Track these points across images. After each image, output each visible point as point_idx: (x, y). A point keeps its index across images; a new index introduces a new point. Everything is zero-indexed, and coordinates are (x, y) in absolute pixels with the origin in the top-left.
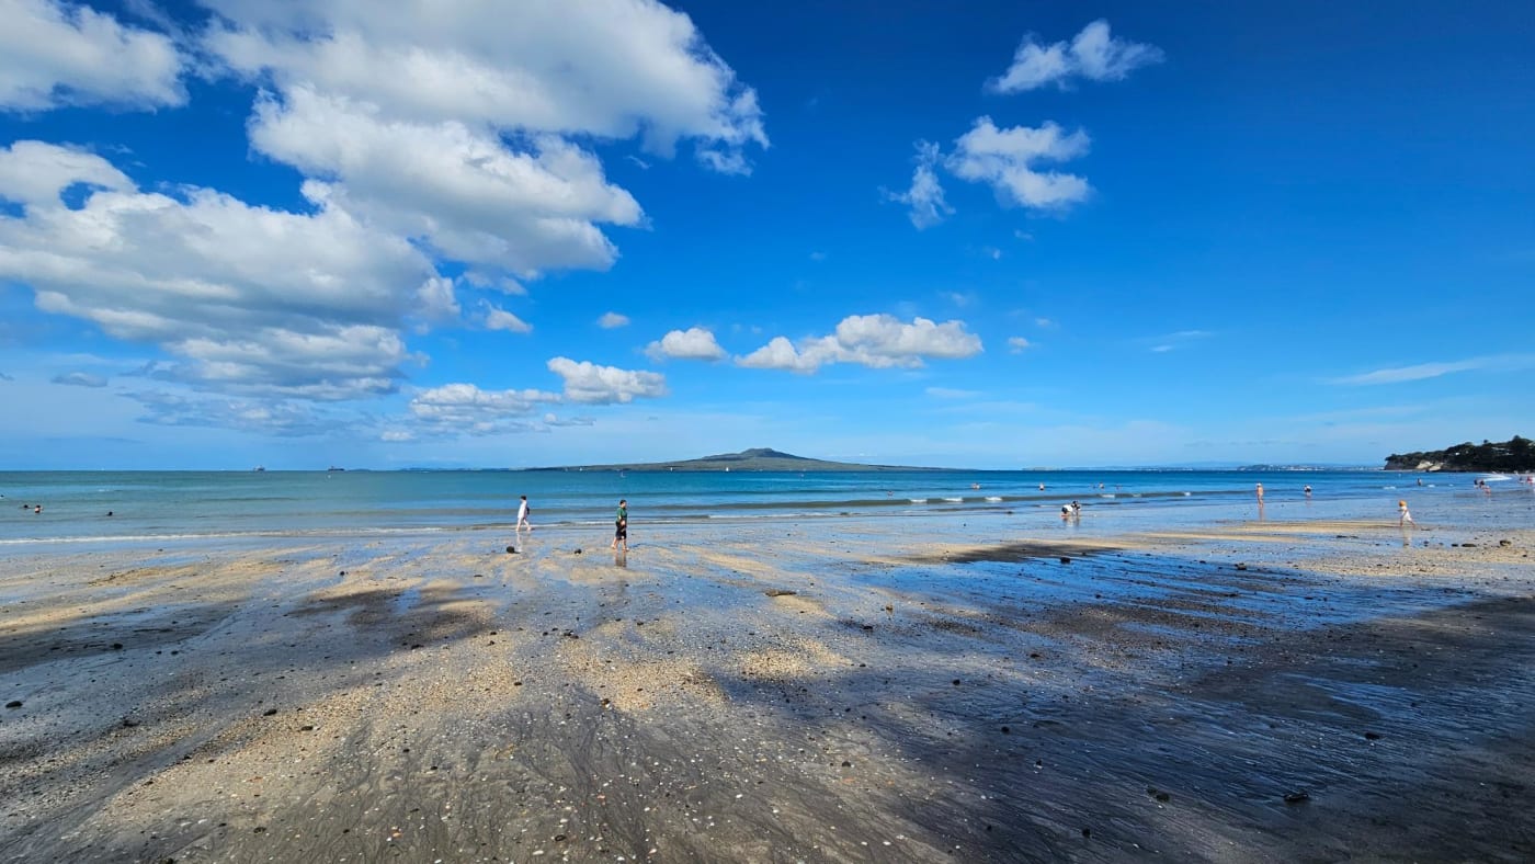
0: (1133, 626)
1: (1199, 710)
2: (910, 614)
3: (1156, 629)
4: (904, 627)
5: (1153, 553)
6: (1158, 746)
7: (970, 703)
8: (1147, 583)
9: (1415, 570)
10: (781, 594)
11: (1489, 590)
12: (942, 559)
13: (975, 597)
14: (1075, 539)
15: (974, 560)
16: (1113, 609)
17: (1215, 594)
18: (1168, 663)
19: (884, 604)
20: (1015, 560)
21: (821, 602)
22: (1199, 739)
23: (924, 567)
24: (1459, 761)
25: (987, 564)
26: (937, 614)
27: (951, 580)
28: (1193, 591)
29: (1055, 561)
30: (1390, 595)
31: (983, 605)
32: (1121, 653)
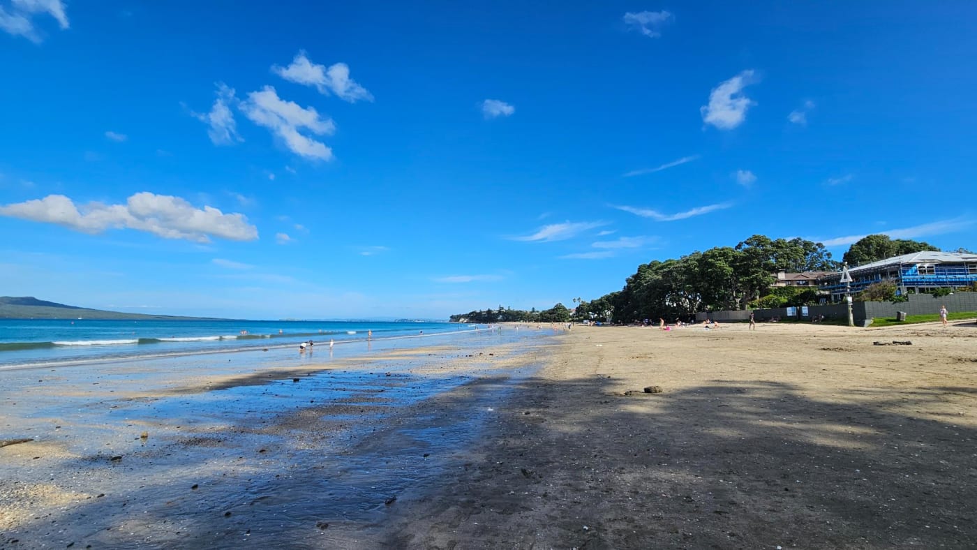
0: (329, 418)
1: (354, 463)
2: (163, 438)
3: (341, 417)
4: (155, 450)
5: (348, 371)
6: (328, 493)
7: (203, 501)
8: (341, 389)
9: (453, 369)
10: (10, 443)
11: (474, 375)
12: (205, 388)
13: (225, 415)
14: (306, 365)
15: (231, 387)
16: (318, 409)
17: (374, 391)
18: (343, 437)
19: (139, 433)
20: (262, 383)
21: (64, 444)
22: (352, 481)
23: (187, 397)
24: (454, 458)
25: (241, 388)
26: (190, 434)
27: (209, 404)
28: (364, 391)
29: (289, 381)
30: (443, 382)
31: (230, 420)
32: (319, 437)
